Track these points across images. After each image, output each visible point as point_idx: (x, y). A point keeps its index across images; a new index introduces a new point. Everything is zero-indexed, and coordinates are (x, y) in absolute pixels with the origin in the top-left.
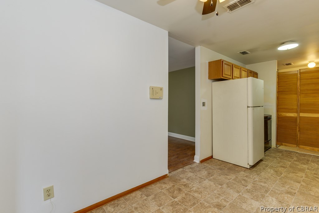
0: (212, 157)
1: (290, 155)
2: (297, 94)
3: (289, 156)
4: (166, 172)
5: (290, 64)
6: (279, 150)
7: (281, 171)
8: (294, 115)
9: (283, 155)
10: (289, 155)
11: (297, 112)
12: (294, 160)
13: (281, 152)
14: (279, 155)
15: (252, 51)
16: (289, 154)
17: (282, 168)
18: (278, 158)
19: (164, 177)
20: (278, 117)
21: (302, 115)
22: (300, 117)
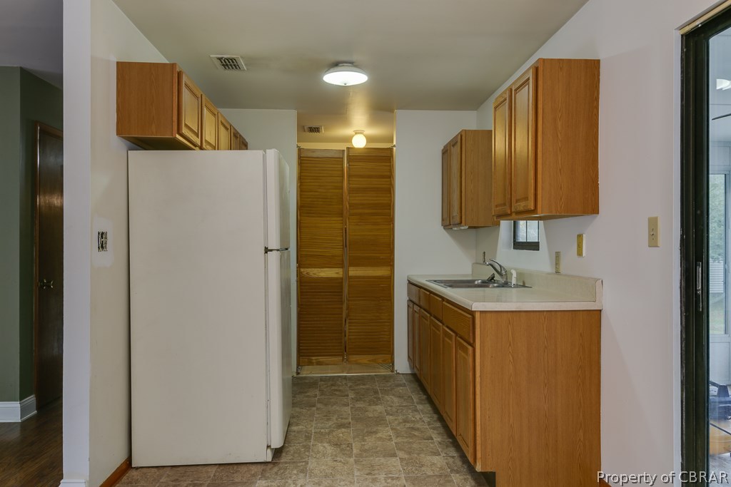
1: (336, 388)
2: (341, 214)
3: (337, 390)
5: (316, 130)
6: (307, 381)
7: (345, 440)
8: (337, 273)
9: (322, 393)
10: (333, 388)
11: (341, 265)
12: (352, 399)
13: (313, 383)
14: (316, 396)
16: (332, 385)
17: (343, 430)
18: (319, 405)
20: (302, 281)
21: (354, 272)
22: (350, 278)
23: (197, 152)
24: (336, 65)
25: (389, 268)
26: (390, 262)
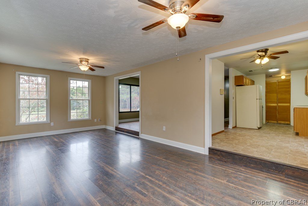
0: (236, 126)
2: (276, 93)
4: (223, 129)
8: (275, 105)
11: (277, 103)
15: (254, 70)
19: (223, 131)
20: (267, 107)
21: (279, 104)
22: (279, 106)
23: (246, 86)
24: (272, 68)
25: (289, 104)
26: (289, 102)
